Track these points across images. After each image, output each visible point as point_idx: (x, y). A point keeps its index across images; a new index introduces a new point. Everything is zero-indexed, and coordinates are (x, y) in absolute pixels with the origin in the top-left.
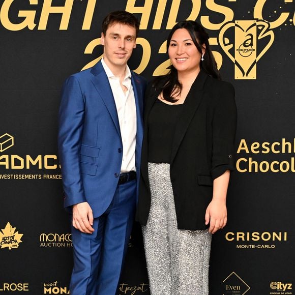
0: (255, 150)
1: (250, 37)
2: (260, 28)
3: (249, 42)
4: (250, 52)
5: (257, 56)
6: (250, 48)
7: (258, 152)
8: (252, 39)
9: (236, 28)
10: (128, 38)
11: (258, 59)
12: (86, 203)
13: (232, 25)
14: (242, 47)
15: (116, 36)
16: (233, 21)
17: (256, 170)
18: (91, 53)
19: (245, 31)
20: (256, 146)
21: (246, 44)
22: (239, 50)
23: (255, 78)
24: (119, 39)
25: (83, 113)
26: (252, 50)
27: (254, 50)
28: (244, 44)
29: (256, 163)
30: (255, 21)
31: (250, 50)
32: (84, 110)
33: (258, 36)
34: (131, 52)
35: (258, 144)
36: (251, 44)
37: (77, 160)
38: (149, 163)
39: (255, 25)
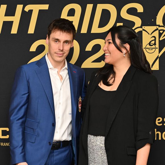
0: (159, 123)
1: (153, 38)
2: (161, 32)
3: (153, 42)
4: (154, 50)
5: (159, 53)
6: (154, 46)
7: (161, 124)
8: (155, 40)
9: (143, 32)
10: (66, 42)
11: (160, 55)
12: (26, 163)
13: (141, 29)
14: (148, 46)
15: (57, 40)
16: (141, 27)
17: (160, 139)
18: (35, 51)
19: (150, 34)
20: (159, 120)
21: (151, 44)
22: (146, 48)
23: (158, 69)
24: (59, 43)
25: (27, 95)
26: (155, 48)
27: (157, 48)
28: (150, 44)
29: (160, 133)
30: (158, 27)
31: (154, 48)
32: (28, 93)
33: (159, 37)
34: (68, 52)
35: (161, 119)
36: (155, 44)
37: (21, 130)
38: (89, 135)
39: (157, 29)
